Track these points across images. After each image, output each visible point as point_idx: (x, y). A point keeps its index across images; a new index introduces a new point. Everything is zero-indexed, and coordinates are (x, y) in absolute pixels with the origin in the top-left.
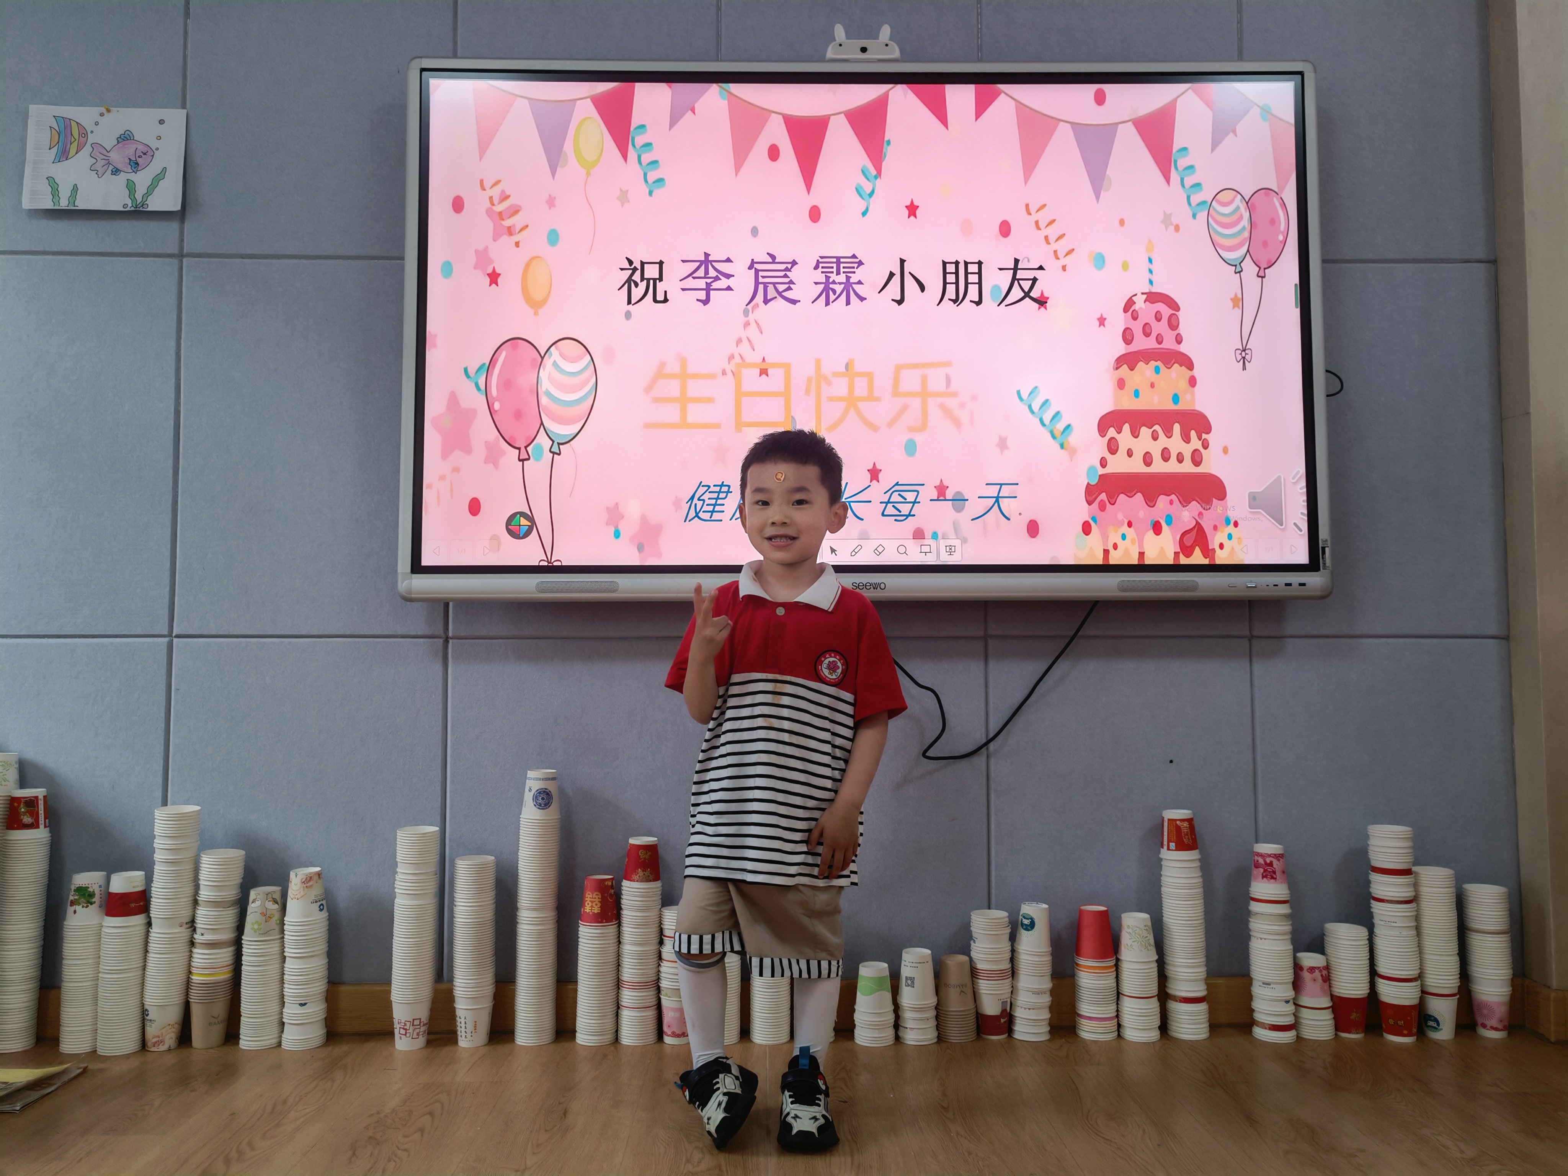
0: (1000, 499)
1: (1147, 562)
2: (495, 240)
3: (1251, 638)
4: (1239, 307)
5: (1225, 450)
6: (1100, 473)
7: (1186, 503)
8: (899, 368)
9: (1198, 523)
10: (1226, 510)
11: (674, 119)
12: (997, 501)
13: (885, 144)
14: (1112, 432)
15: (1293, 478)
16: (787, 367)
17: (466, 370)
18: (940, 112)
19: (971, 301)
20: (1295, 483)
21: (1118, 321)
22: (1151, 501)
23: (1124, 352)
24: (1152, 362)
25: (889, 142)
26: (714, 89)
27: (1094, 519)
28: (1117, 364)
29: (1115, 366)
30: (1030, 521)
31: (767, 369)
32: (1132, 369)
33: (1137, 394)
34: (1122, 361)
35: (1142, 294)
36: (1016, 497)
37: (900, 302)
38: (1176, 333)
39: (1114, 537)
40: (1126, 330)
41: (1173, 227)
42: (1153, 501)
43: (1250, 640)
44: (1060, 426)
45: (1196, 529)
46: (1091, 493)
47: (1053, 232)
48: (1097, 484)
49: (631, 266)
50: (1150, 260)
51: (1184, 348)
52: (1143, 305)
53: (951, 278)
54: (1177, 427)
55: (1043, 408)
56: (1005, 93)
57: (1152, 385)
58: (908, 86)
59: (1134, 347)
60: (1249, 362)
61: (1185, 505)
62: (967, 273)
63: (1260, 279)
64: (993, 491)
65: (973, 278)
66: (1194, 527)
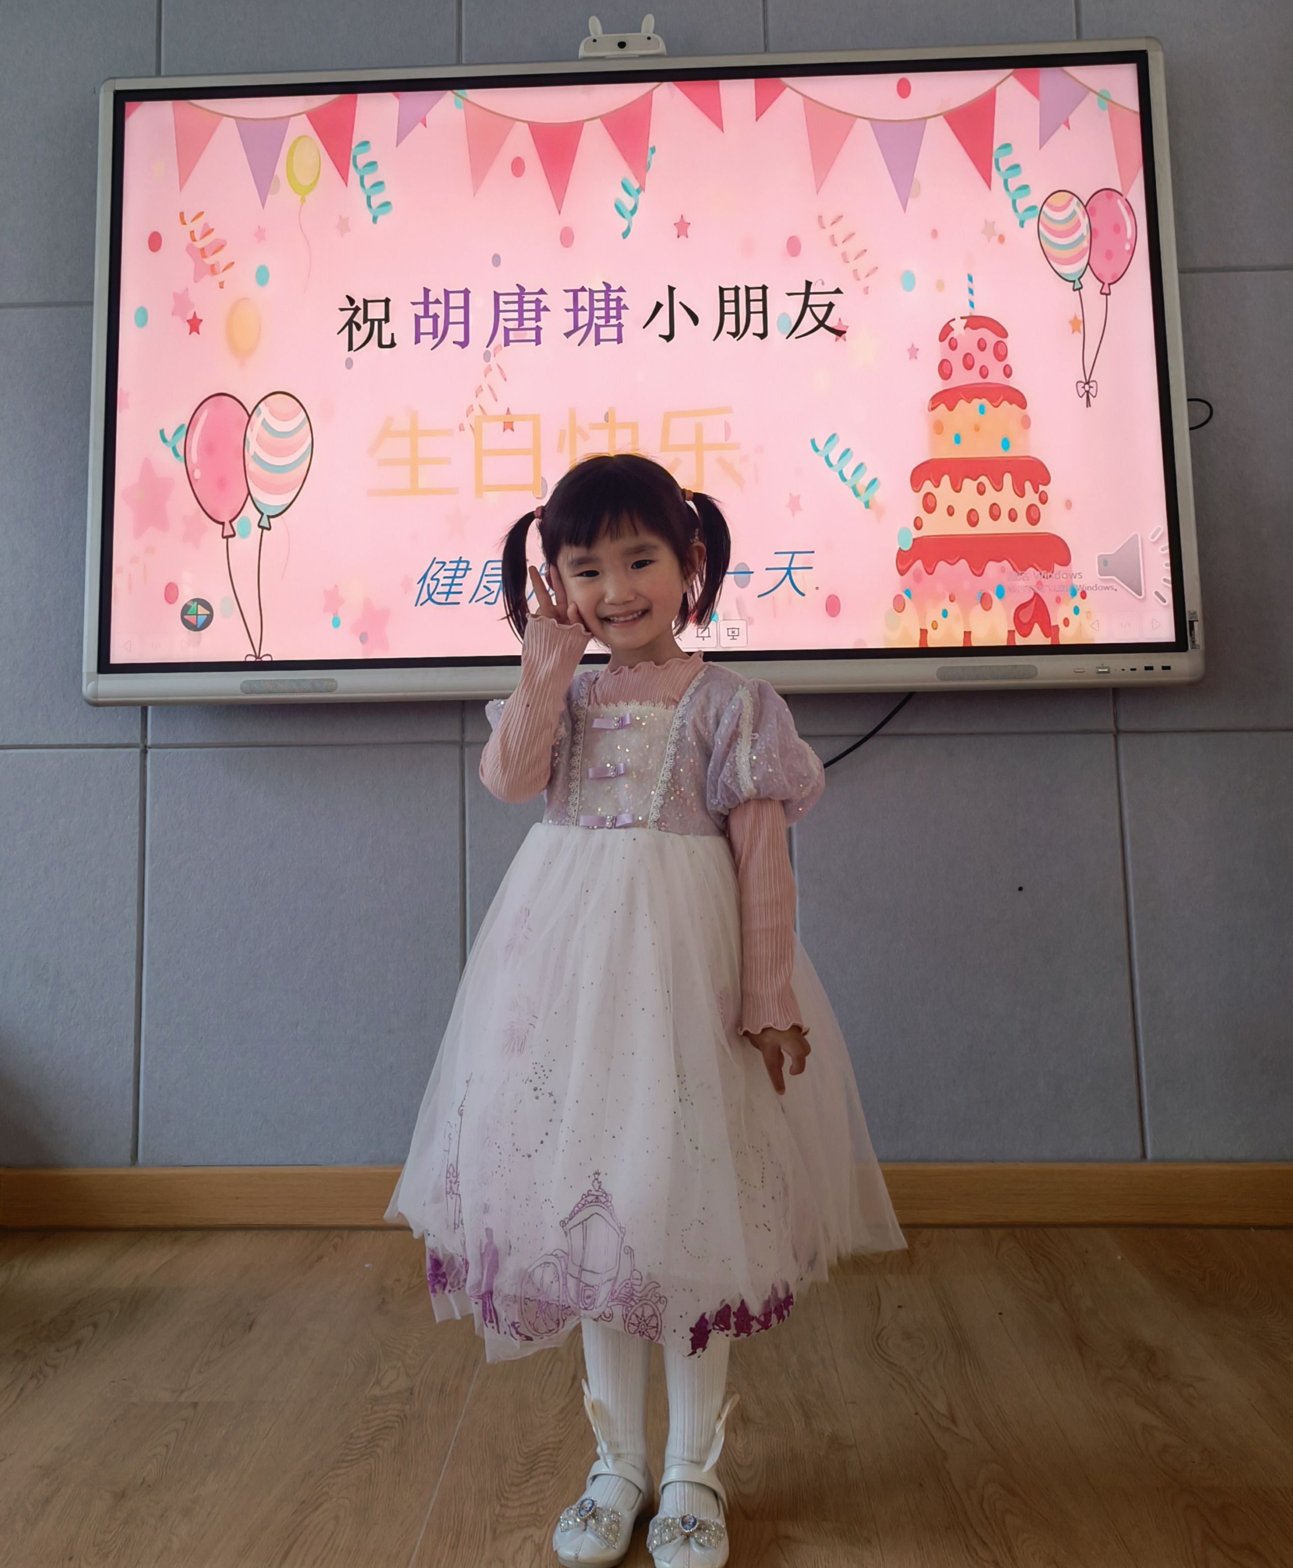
0: (792, 571)
1: (974, 644)
2: (196, 281)
3: (1117, 733)
4: (1080, 332)
5: (1068, 504)
6: (915, 536)
7: (1021, 570)
8: (668, 417)
9: (1036, 594)
10: (1071, 578)
11: (402, 135)
12: (789, 573)
13: (650, 152)
14: (928, 486)
15: (1152, 538)
16: (535, 419)
17: (162, 432)
18: (714, 113)
19: (754, 334)
20: (1155, 543)
21: (935, 352)
22: (978, 570)
23: (941, 389)
24: (976, 401)
25: (653, 150)
26: (449, 100)
27: (908, 592)
28: (933, 403)
29: (931, 406)
30: (830, 597)
31: (512, 422)
32: (951, 408)
33: (958, 439)
34: (936, 400)
35: (962, 318)
36: (811, 568)
37: (669, 338)
38: (1003, 364)
39: (934, 614)
40: (943, 362)
41: (997, 238)
42: (981, 568)
43: (1116, 737)
44: (864, 481)
45: (1034, 601)
46: (904, 561)
47: (852, 248)
48: (911, 549)
49: (351, 305)
50: (970, 279)
51: (1014, 382)
52: (963, 332)
53: (730, 307)
54: (1008, 479)
55: (844, 459)
56: (790, 88)
57: (977, 429)
58: (675, 84)
59: (954, 382)
60: (1094, 397)
61: (1020, 572)
62: (748, 301)
63: (1104, 296)
64: (784, 561)
65: (756, 306)
66: (1032, 600)
